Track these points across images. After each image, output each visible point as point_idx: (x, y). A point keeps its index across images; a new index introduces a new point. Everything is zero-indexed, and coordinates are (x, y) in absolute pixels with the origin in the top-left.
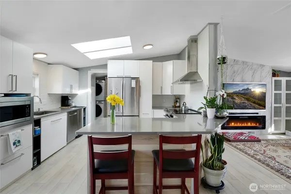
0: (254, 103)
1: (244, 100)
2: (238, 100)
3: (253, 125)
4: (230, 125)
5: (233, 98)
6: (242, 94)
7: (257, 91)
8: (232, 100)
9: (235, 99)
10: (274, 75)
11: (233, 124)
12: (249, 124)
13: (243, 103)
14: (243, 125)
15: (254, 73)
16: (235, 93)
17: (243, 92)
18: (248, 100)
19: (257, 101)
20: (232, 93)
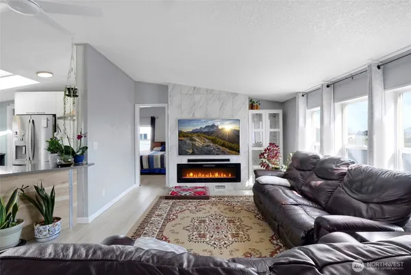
0: (223, 145)
1: (208, 142)
2: (199, 143)
3: (223, 176)
4: (188, 177)
5: (192, 140)
6: (205, 133)
7: (227, 128)
8: (190, 142)
9: (195, 140)
10: (252, 107)
11: (191, 174)
12: (217, 175)
13: (207, 146)
14: (207, 176)
15: (222, 105)
16: (194, 132)
17: (206, 130)
18: (214, 141)
19: (226, 143)
20: (191, 133)
